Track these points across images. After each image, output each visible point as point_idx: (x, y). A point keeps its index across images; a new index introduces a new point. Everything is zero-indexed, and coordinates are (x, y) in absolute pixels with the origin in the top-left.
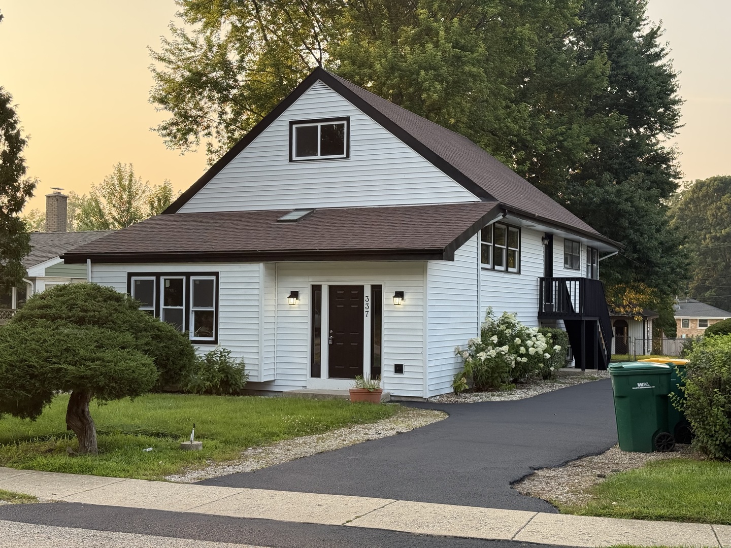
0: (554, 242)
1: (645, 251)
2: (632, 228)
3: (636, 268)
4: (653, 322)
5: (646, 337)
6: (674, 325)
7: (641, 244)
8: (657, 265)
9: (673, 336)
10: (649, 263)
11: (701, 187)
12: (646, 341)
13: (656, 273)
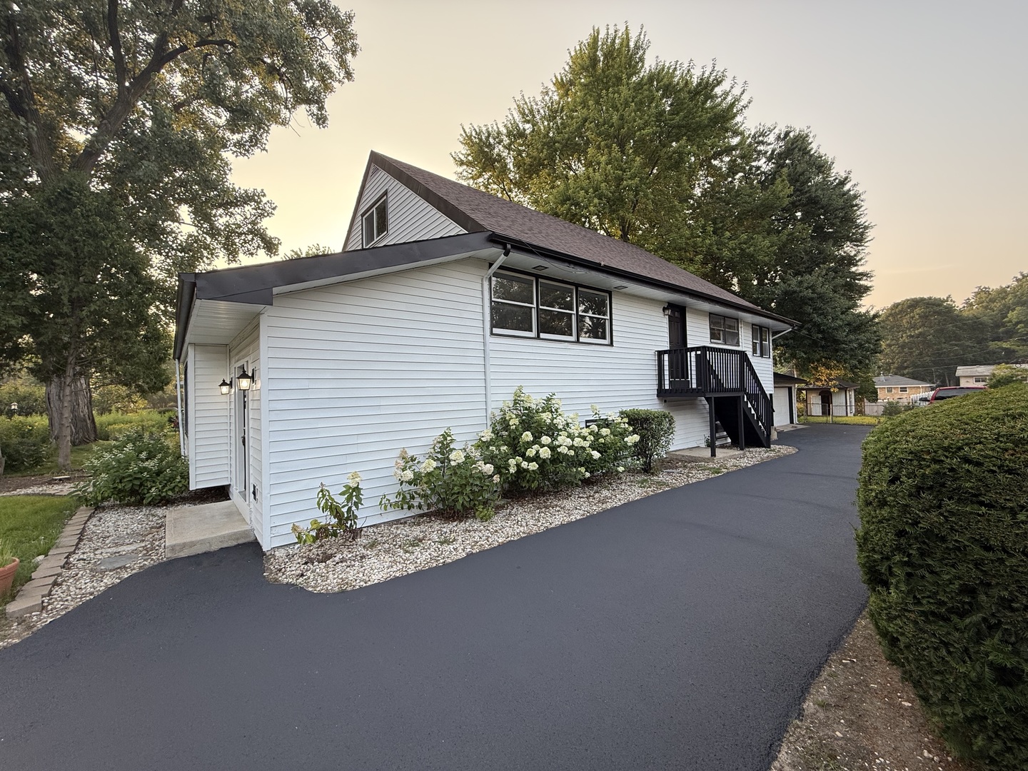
0: (688, 316)
1: (830, 331)
2: (816, 313)
3: (822, 347)
4: (855, 391)
5: (848, 404)
6: (875, 392)
7: (826, 325)
8: (844, 342)
9: (875, 400)
10: (836, 342)
11: (898, 306)
12: (848, 407)
13: (843, 350)
